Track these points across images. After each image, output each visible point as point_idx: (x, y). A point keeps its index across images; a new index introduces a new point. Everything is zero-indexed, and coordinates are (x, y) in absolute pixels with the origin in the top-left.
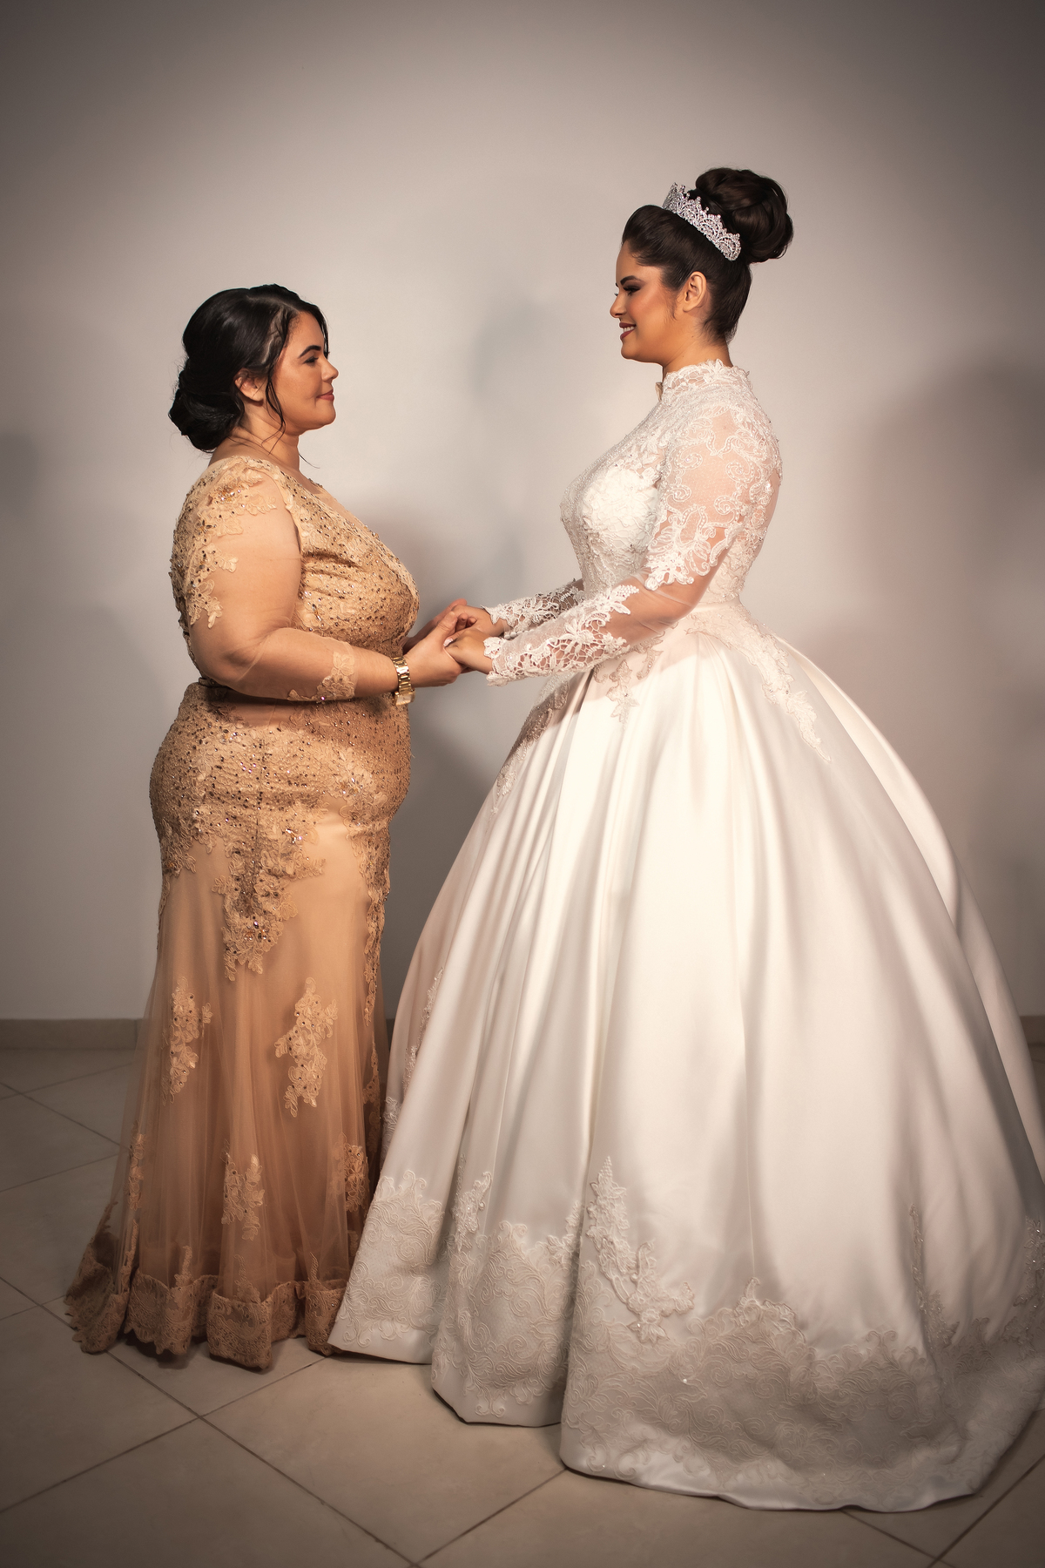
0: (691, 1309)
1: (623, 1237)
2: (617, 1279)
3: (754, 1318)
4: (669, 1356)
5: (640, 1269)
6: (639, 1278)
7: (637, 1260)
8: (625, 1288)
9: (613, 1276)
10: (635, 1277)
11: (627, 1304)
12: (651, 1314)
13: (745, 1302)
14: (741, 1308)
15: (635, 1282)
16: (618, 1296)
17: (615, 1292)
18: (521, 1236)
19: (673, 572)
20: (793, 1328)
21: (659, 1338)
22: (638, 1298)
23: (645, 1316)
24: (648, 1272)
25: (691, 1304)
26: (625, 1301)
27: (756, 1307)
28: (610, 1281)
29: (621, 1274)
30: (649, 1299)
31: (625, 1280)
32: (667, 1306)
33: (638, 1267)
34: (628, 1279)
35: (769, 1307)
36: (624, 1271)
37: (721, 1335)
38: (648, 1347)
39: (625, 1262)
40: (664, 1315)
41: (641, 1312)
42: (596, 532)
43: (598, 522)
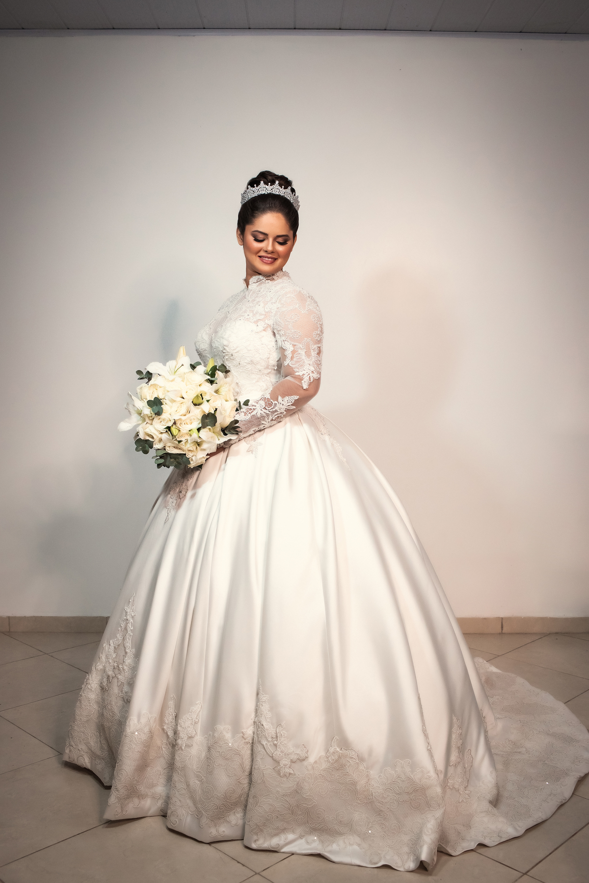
0: (307, 757)
1: (268, 722)
2: (266, 744)
3: (337, 757)
4: (296, 783)
5: (278, 738)
6: (278, 743)
7: (276, 733)
8: (270, 749)
9: (264, 743)
10: (275, 742)
11: (272, 757)
12: (285, 762)
13: (332, 750)
14: (330, 753)
15: (276, 745)
16: (267, 753)
17: (266, 751)
18: (227, 733)
19: (311, 375)
20: (357, 761)
21: (290, 774)
22: (277, 754)
23: (283, 763)
24: (282, 739)
25: (306, 755)
26: (271, 755)
27: (337, 752)
28: (263, 745)
29: (269, 742)
30: (284, 754)
31: (270, 745)
32: (294, 757)
33: (277, 737)
34: (272, 744)
35: (344, 752)
36: (270, 739)
37: (321, 769)
38: (285, 779)
39: (270, 735)
40: (292, 762)
41: (280, 761)
42: (231, 354)
43: (233, 348)
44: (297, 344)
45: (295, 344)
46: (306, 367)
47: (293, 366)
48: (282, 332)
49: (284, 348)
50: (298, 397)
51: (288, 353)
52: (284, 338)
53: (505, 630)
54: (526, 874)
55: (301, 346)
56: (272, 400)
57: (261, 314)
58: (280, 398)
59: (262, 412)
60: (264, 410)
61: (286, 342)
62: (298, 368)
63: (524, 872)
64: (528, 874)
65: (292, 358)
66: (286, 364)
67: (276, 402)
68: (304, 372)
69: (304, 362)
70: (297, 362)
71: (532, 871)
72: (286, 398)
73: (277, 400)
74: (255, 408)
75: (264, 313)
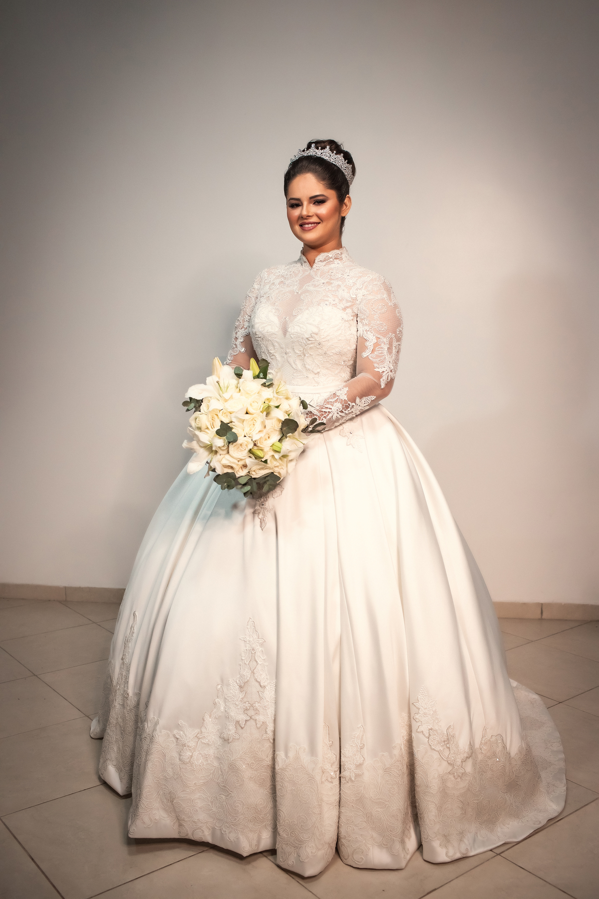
4: (468, 781)
6: (450, 745)
10: (448, 745)
11: (447, 761)
17: (441, 757)
19: (389, 374)
21: (463, 773)
23: (456, 764)
32: (464, 756)
33: (448, 739)
38: (459, 780)
40: (463, 761)
41: (454, 762)
42: (318, 342)
43: (322, 337)
44: (381, 337)
45: (379, 336)
46: (386, 364)
47: (374, 360)
48: (365, 322)
49: (366, 338)
50: (375, 397)
51: (370, 344)
52: (367, 328)
53: (544, 616)
54: (499, 854)
55: (385, 340)
56: (349, 403)
57: (348, 301)
58: (358, 400)
59: (338, 416)
60: (340, 413)
61: (368, 333)
62: (378, 364)
63: (498, 853)
64: (502, 855)
65: (373, 351)
66: (365, 356)
67: (354, 404)
68: (384, 369)
69: (385, 358)
70: (378, 356)
71: (506, 852)
72: (364, 399)
73: (354, 401)
74: (330, 411)
75: (350, 299)
